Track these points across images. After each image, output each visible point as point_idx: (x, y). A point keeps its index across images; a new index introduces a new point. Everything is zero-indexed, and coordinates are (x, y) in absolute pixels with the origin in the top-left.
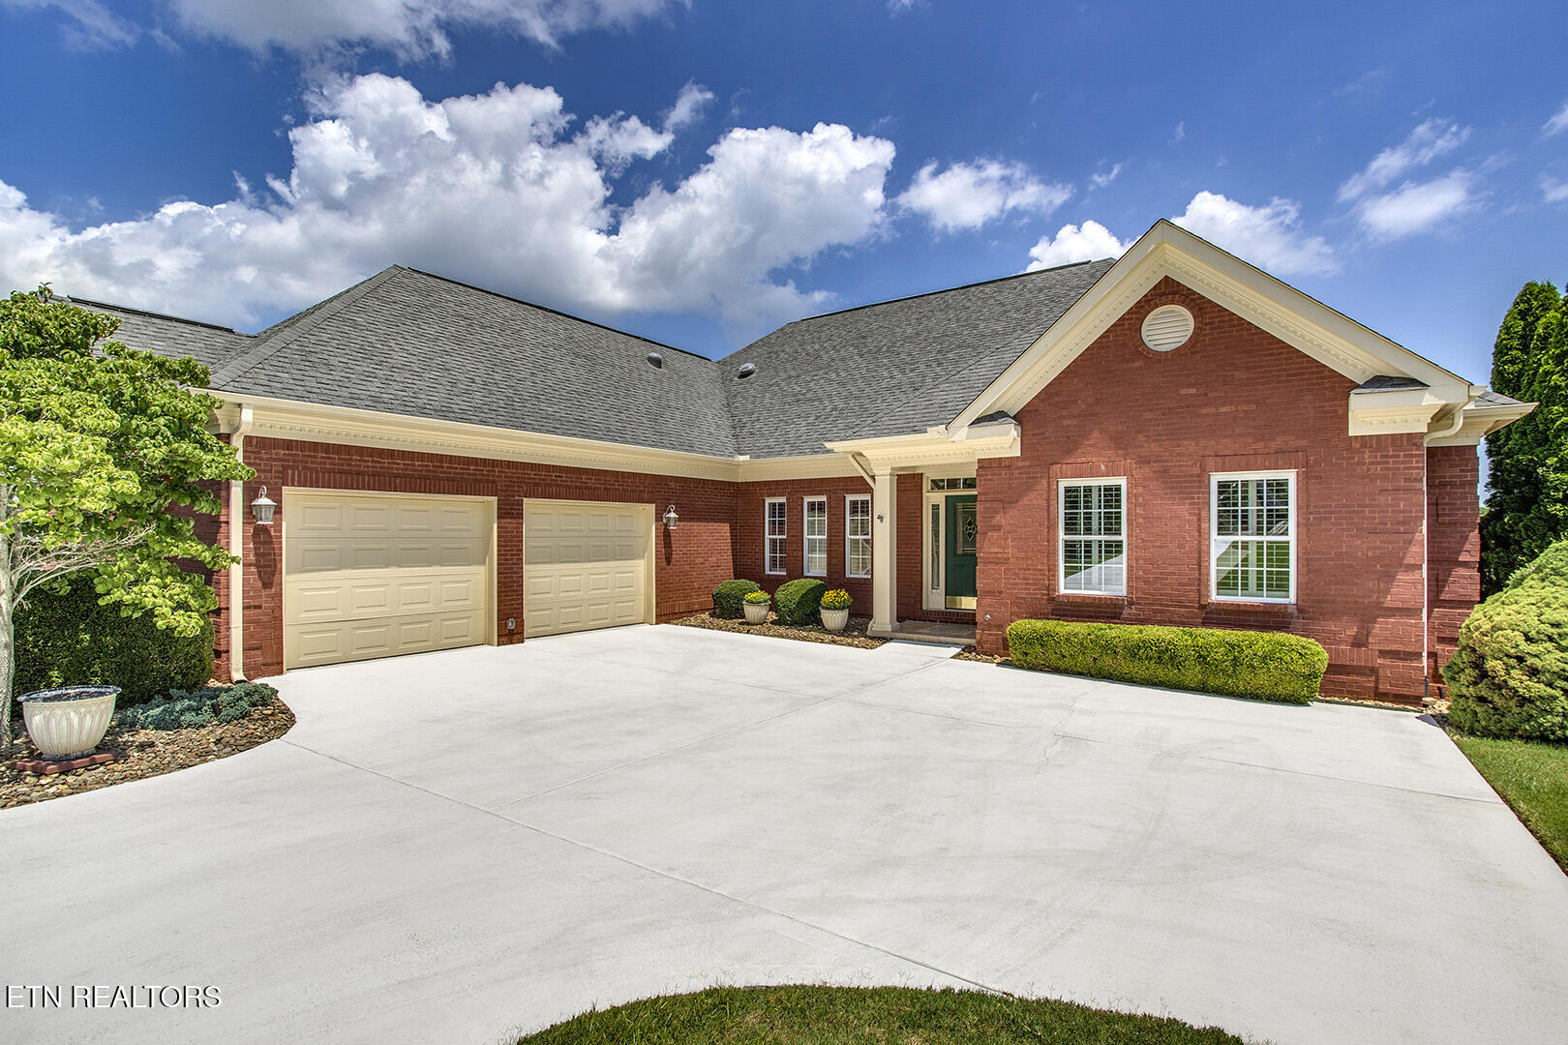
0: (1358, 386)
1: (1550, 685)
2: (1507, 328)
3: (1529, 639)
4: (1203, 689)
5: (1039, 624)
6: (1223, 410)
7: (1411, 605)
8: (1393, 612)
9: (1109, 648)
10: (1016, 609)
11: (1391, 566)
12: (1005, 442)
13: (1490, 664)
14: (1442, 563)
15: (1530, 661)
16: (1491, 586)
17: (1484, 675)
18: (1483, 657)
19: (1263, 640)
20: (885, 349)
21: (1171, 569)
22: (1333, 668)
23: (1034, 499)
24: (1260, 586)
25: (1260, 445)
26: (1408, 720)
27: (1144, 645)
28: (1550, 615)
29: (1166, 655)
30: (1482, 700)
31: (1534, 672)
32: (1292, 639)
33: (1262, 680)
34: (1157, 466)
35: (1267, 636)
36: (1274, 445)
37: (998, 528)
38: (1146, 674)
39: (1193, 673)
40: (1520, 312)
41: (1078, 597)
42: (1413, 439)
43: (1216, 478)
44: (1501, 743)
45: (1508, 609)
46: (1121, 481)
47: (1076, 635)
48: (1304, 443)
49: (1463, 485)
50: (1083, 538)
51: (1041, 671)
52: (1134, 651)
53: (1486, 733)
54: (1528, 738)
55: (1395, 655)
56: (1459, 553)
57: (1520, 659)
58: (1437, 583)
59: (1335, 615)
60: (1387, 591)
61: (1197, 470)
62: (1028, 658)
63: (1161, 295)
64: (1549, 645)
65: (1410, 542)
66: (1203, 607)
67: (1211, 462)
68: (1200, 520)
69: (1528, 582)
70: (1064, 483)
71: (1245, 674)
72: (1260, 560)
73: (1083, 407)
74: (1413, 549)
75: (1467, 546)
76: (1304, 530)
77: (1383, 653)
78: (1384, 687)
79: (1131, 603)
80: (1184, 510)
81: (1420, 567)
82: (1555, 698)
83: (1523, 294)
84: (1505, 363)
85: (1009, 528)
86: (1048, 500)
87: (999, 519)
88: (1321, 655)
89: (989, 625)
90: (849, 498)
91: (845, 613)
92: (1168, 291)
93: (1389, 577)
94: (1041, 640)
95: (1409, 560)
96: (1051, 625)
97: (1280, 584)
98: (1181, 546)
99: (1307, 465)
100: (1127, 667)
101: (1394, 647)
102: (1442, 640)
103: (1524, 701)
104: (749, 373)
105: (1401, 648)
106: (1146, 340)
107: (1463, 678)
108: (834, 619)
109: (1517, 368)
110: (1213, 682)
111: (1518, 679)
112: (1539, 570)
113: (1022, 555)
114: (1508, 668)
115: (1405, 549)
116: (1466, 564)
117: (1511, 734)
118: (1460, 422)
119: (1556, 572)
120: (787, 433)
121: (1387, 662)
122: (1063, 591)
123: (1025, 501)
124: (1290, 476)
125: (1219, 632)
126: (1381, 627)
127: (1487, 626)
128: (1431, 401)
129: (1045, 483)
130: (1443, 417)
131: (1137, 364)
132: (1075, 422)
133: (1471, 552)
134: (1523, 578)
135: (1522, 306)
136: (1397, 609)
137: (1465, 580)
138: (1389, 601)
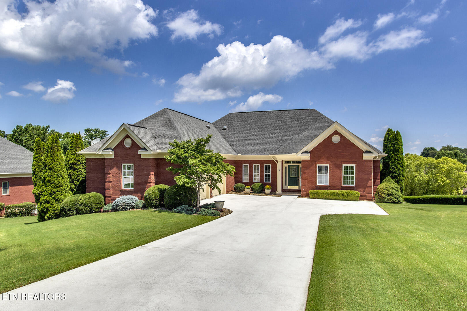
0: (364, 152)
1: (386, 195)
2: (385, 136)
3: (384, 190)
4: (342, 200)
5: (315, 190)
6: (345, 154)
7: (371, 186)
8: (368, 187)
9: (328, 194)
10: (309, 188)
11: (368, 179)
12: (307, 157)
13: (380, 193)
14: (375, 179)
15: (384, 192)
16: (381, 182)
17: (379, 195)
18: (379, 192)
19: (351, 192)
20: (264, 127)
21: (336, 180)
22: (361, 196)
23: (312, 168)
24: (350, 183)
25: (350, 160)
26: (371, 202)
27: (334, 193)
28: (386, 186)
29: (337, 195)
30: (379, 198)
31: (384, 194)
32: (355, 191)
33: (351, 198)
34: (334, 163)
35: (352, 191)
36: (352, 160)
37: (306, 173)
38: (334, 198)
39: (341, 197)
40: (387, 134)
41: (320, 185)
42: (371, 160)
43: (344, 165)
44: (381, 203)
45: (382, 186)
46: (328, 165)
47: (322, 192)
48: (356, 160)
49: (378, 166)
50: (321, 175)
51: (316, 199)
52: (332, 194)
53: (379, 202)
54: (383, 202)
55: (369, 193)
56: (377, 177)
57: (383, 192)
58: (374, 182)
59: (361, 188)
60: (367, 184)
61: (341, 164)
62: (313, 197)
63: (335, 133)
64: (386, 190)
65: (370, 176)
66: (341, 187)
67: (343, 162)
68: (341, 172)
69: (384, 182)
70: (318, 165)
71: (349, 197)
72: (350, 179)
73: (322, 151)
74: (371, 177)
75: (378, 176)
76: (356, 174)
77: (367, 193)
78: (367, 198)
79: (330, 186)
80: (338, 170)
81: (372, 180)
82: (386, 197)
83: (388, 130)
84: (385, 143)
85: (308, 173)
86: (315, 168)
87: (306, 171)
88: (359, 194)
89: (304, 191)
90: (265, 165)
91: (270, 190)
92: (336, 133)
93: (368, 181)
94: (316, 193)
95: (371, 179)
96: (317, 191)
97: (353, 183)
98: (338, 177)
99: (357, 164)
100: (331, 197)
101: (368, 192)
102: (375, 191)
103: (383, 198)
104: (226, 129)
105: (369, 192)
106: (332, 140)
107: (377, 196)
108: (268, 191)
109: (387, 144)
110: (344, 198)
111: (383, 195)
112: (385, 180)
113: (310, 178)
114: (382, 193)
115: (370, 177)
116: (378, 179)
117: (382, 202)
118: (377, 158)
119: (387, 181)
120: (247, 148)
121: (368, 194)
122: (318, 185)
123: (311, 168)
124: (354, 165)
125: (345, 191)
126: (367, 189)
127: (379, 188)
128: (373, 155)
129: (315, 164)
130: (375, 157)
131: (331, 145)
132: (320, 154)
133: (379, 177)
134: (384, 181)
135: (388, 133)
136: (369, 186)
137: (378, 181)
138: (368, 185)
